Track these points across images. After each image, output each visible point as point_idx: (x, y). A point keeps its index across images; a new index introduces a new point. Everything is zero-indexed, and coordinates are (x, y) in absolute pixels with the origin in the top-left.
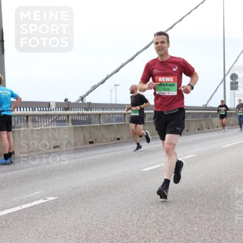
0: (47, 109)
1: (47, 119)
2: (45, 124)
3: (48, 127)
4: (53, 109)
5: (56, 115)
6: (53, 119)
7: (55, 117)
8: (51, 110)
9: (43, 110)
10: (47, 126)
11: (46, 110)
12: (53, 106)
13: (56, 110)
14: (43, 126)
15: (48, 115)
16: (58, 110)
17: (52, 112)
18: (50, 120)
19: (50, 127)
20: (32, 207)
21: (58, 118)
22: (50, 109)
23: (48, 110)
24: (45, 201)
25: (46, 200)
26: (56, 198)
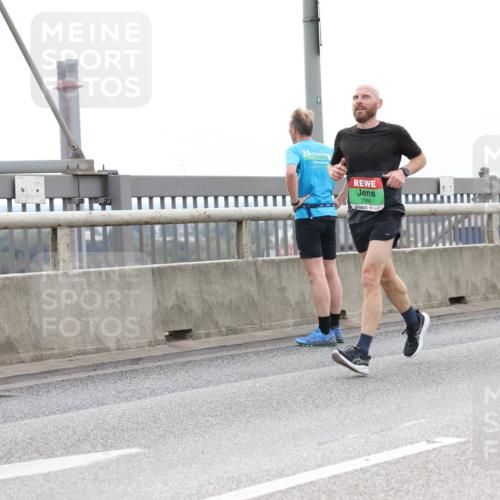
0: (432, 197)
1: (433, 225)
2: (426, 239)
3: (434, 247)
4: (449, 197)
5: (455, 214)
6: (447, 223)
7: (453, 218)
8: (442, 201)
9: (421, 202)
10: (430, 244)
11: (428, 201)
12: (448, 190)
13: (456, 201)
14: (420, 244)
15: (434, 214)
16: (462, 201)
17: (445, 207)
18: (440, 229)
19: (441, 246)
20: (396, 462)
21: (462, 221)
22: (439, 197)
23: (435, 201)
24: (431, 447)
25: (436, 445)
26: (462, 440)
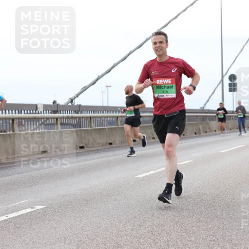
0: (34, 111)
1: (35, 123)
2: (32, 128)
3: (35, 131)
4: (41, 112)
5: (44, 118)
6: (40, 122)
7: (43, 120)
8: (38, 113)
9: (30, 113)
10: (34, 130)
11: (33, 113)
12: (41, 109)
13: (44, 113)
14: (30, 130)
15: (35, 118)
16: (46, 113)
17: (39, 115)
18: (38, 124)
19: (38, 131)
20: (18, 217)
21: (46, 121)
22: (37, 111)
23: (36, 113)
24: (33, 210)
25: (35, 209)
26: (45, 206)
